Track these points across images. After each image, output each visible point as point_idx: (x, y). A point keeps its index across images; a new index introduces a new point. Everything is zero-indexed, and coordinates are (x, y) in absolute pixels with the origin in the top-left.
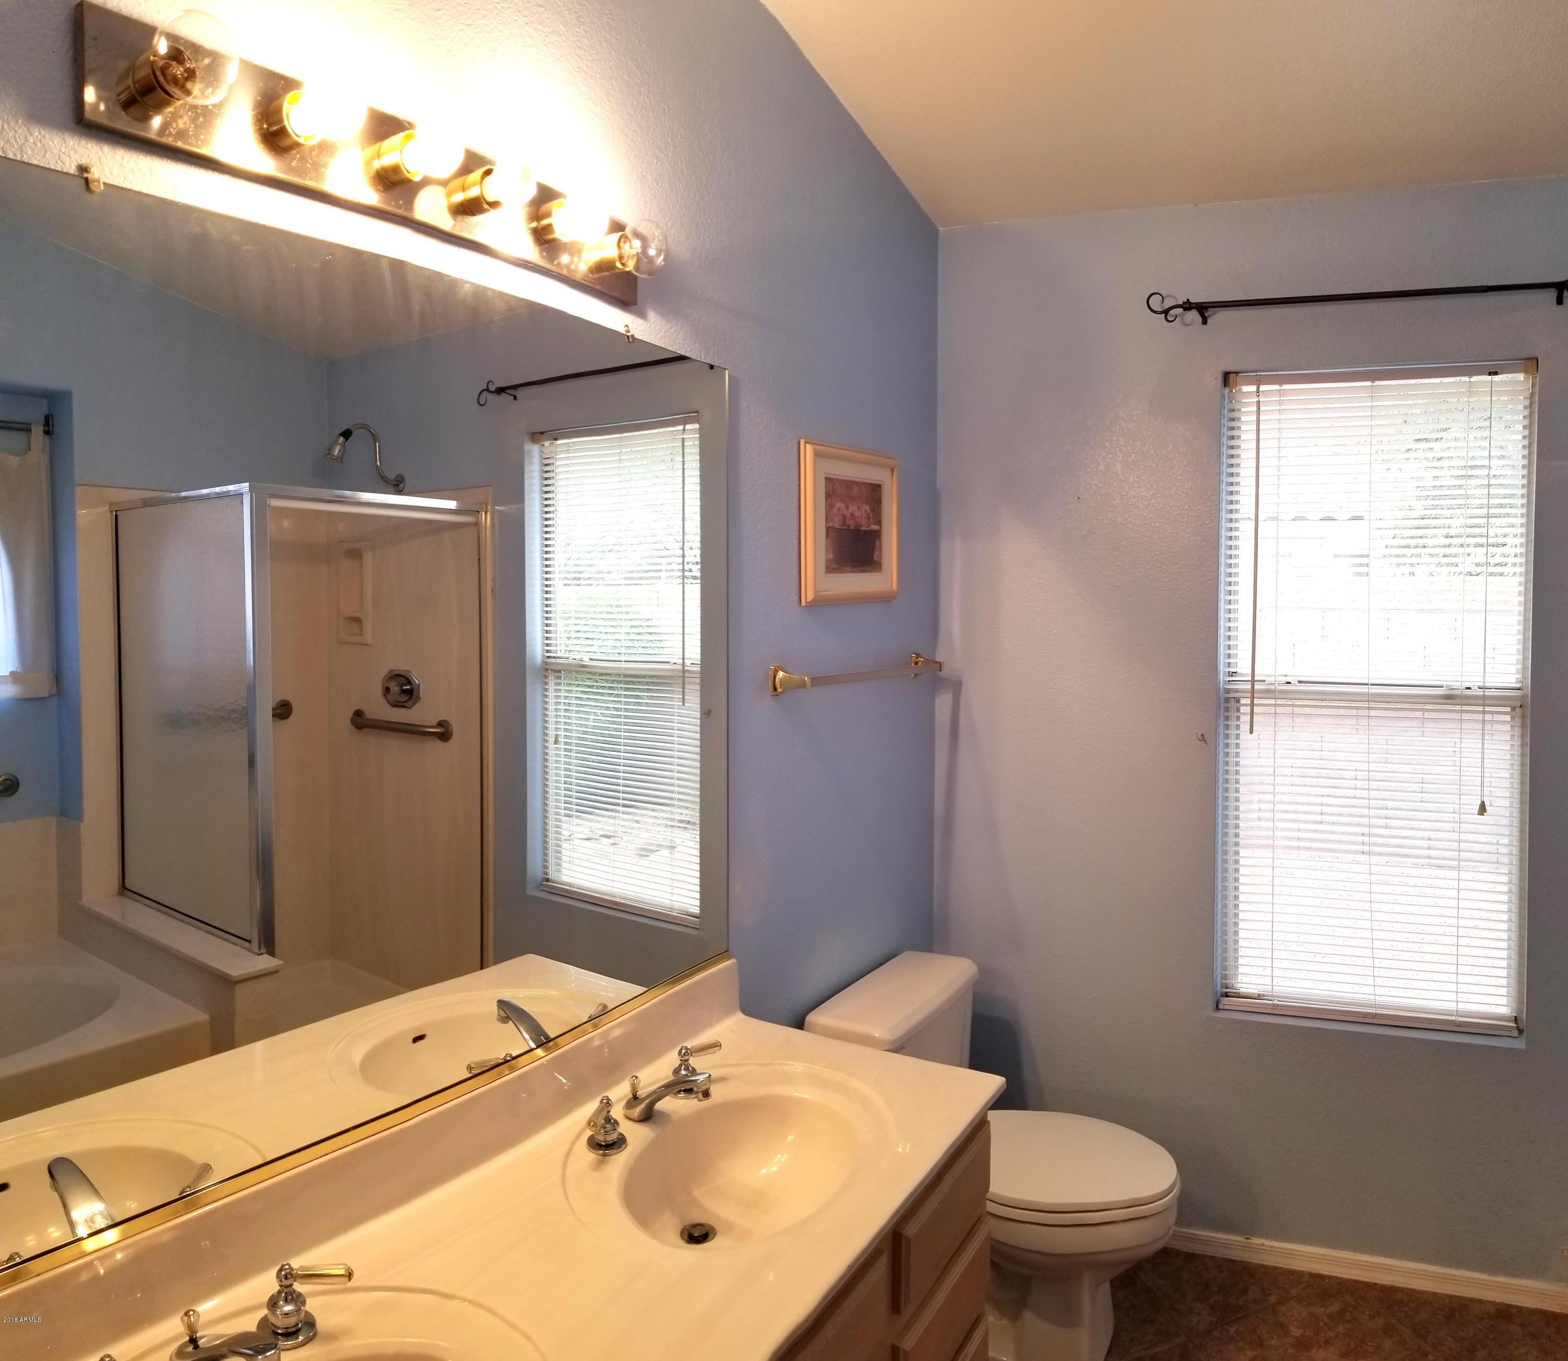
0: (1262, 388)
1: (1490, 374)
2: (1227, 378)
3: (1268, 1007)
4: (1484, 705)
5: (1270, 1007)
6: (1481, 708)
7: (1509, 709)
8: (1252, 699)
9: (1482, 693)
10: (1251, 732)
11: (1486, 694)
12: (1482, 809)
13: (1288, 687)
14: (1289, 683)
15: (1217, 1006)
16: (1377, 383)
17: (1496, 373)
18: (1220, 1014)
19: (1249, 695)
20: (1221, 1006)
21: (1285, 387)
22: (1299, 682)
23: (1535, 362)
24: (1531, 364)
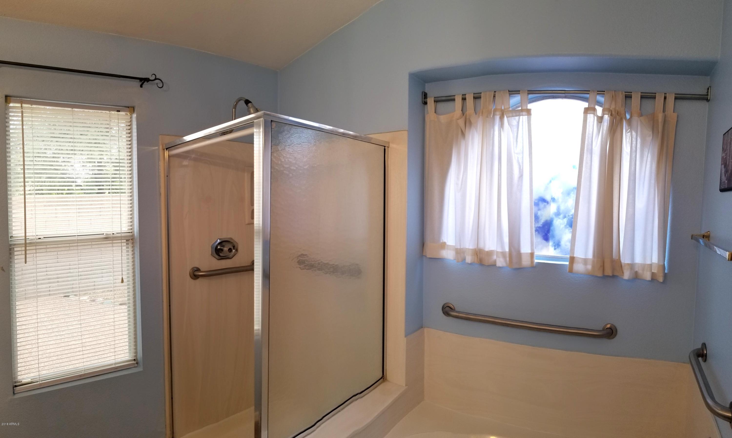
0: (24, 105)
1: (117, 111)
2: (8, 99)
3: (37, 386)
4: (121, 240)
5: (39, 385)
6: (120, 241)
7: (125, 241)
8: (26, 247)
9: (120, 235)
10: (26, 263)
11: (122, 235)
12: (122, 281)
13: (40, 240)
14: (40, 238)
15: (14, 392)
16: (74, 109)
17: (119, 111)
18: (17, 396)
19: (24, 246)
20: (15, 392)
21: (34, 106)
22: (44, 238)
23: (133, 108)
24: (131, 109)
